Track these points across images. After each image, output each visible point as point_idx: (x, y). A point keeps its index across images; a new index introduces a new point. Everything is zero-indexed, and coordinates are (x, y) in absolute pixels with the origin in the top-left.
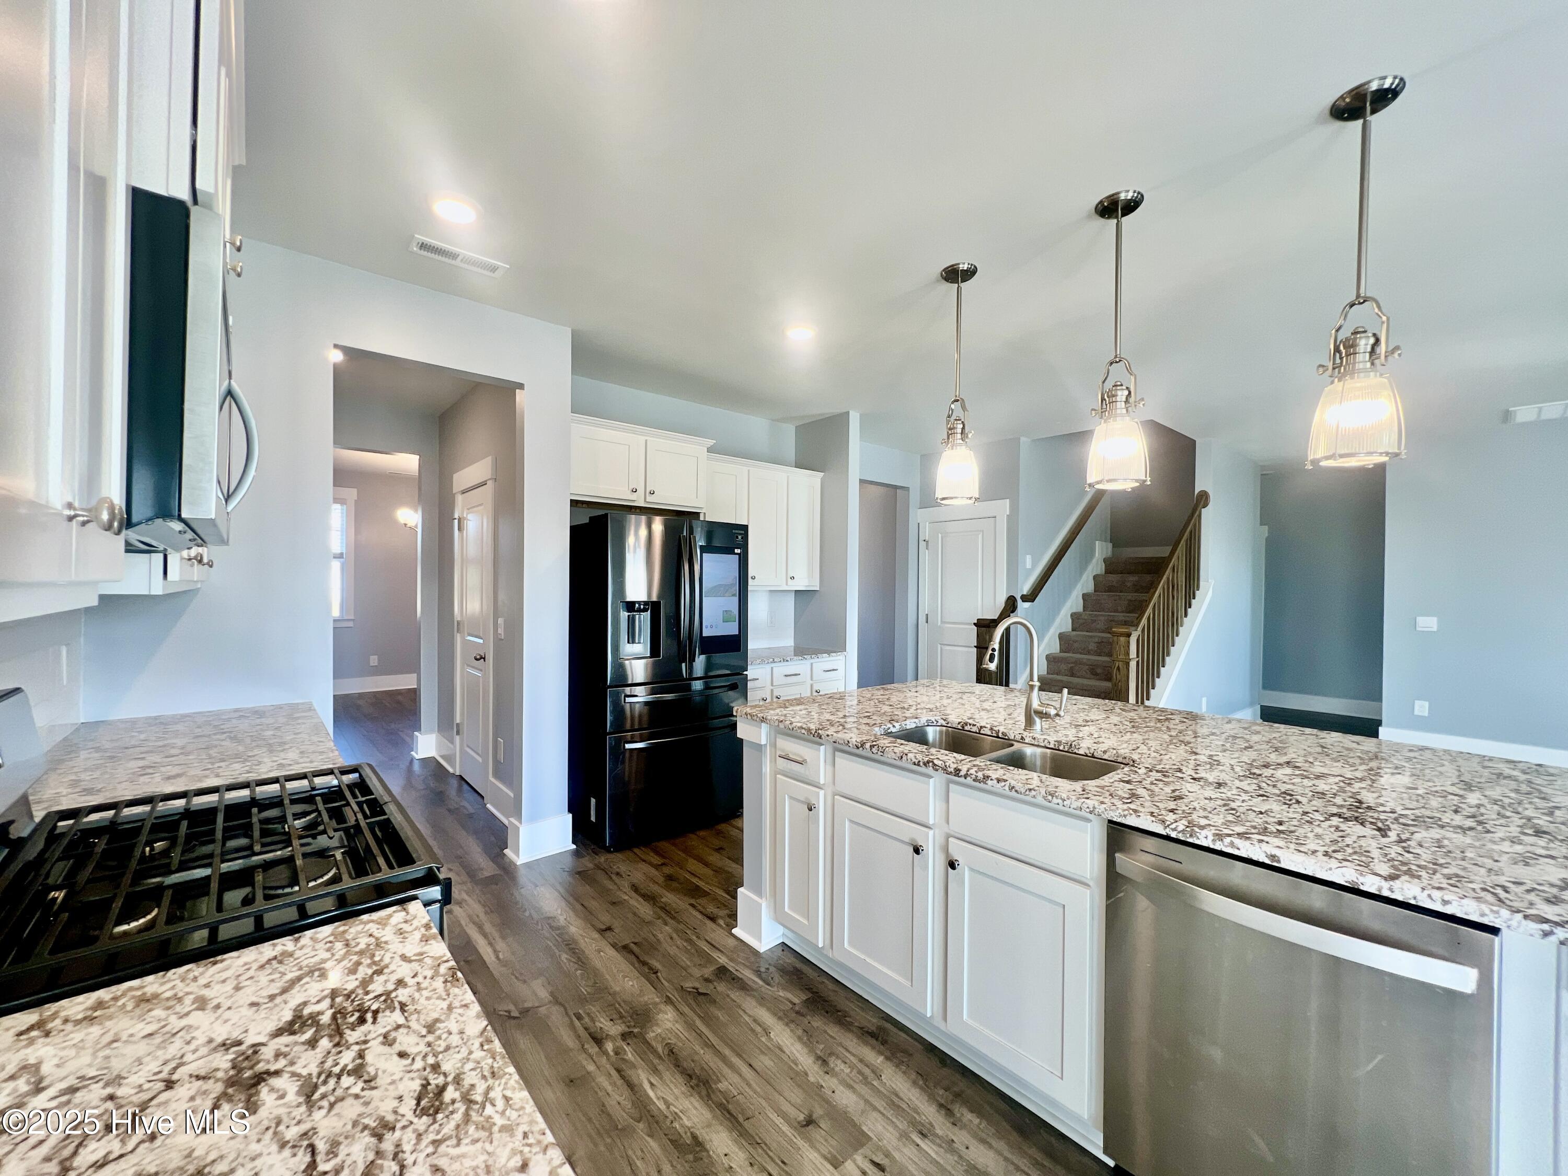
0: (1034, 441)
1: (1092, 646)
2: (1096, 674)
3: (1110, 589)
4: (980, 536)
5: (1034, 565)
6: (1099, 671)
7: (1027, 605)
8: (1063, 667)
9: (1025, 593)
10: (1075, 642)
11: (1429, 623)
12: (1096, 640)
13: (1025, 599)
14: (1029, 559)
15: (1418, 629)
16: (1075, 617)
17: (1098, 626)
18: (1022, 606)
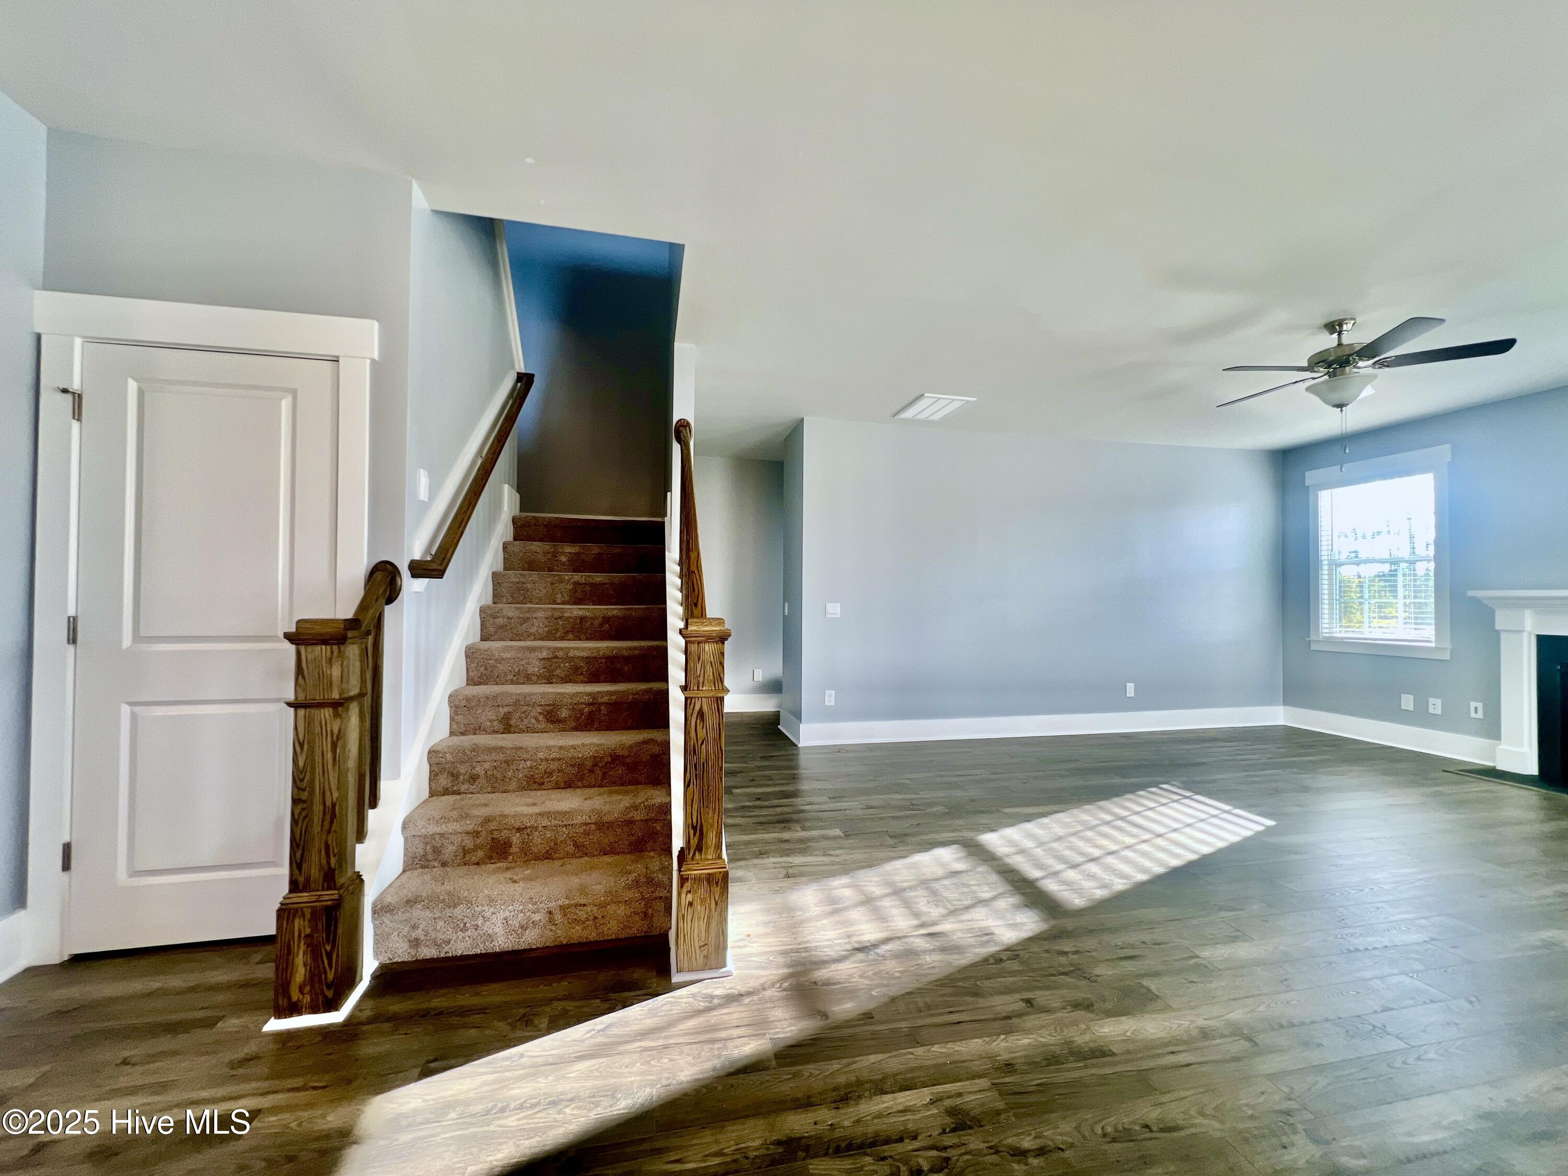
0: (432, 211)
1: (535, 667)
2: (559, 721)
3: (531, 565)
4: (285, 405)
5: (434, 490)
6: (564, 713)
7: (420, 584)
8: (488, 716)
9: (417, 556)
10: (500, 660)
11: (834, 609)
12: (544, 654)
13: (419, 570)
14: (424, 479)
15: (828, 616)
16: (485, 614)
17: (533, 630)
18: (412, 586)
